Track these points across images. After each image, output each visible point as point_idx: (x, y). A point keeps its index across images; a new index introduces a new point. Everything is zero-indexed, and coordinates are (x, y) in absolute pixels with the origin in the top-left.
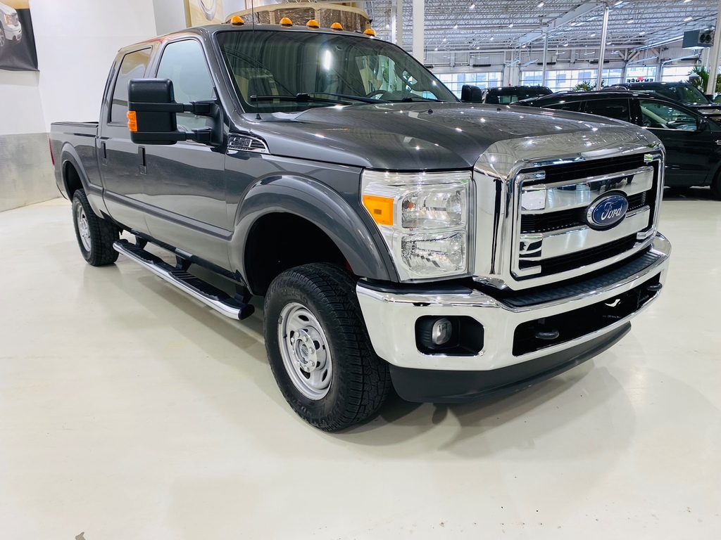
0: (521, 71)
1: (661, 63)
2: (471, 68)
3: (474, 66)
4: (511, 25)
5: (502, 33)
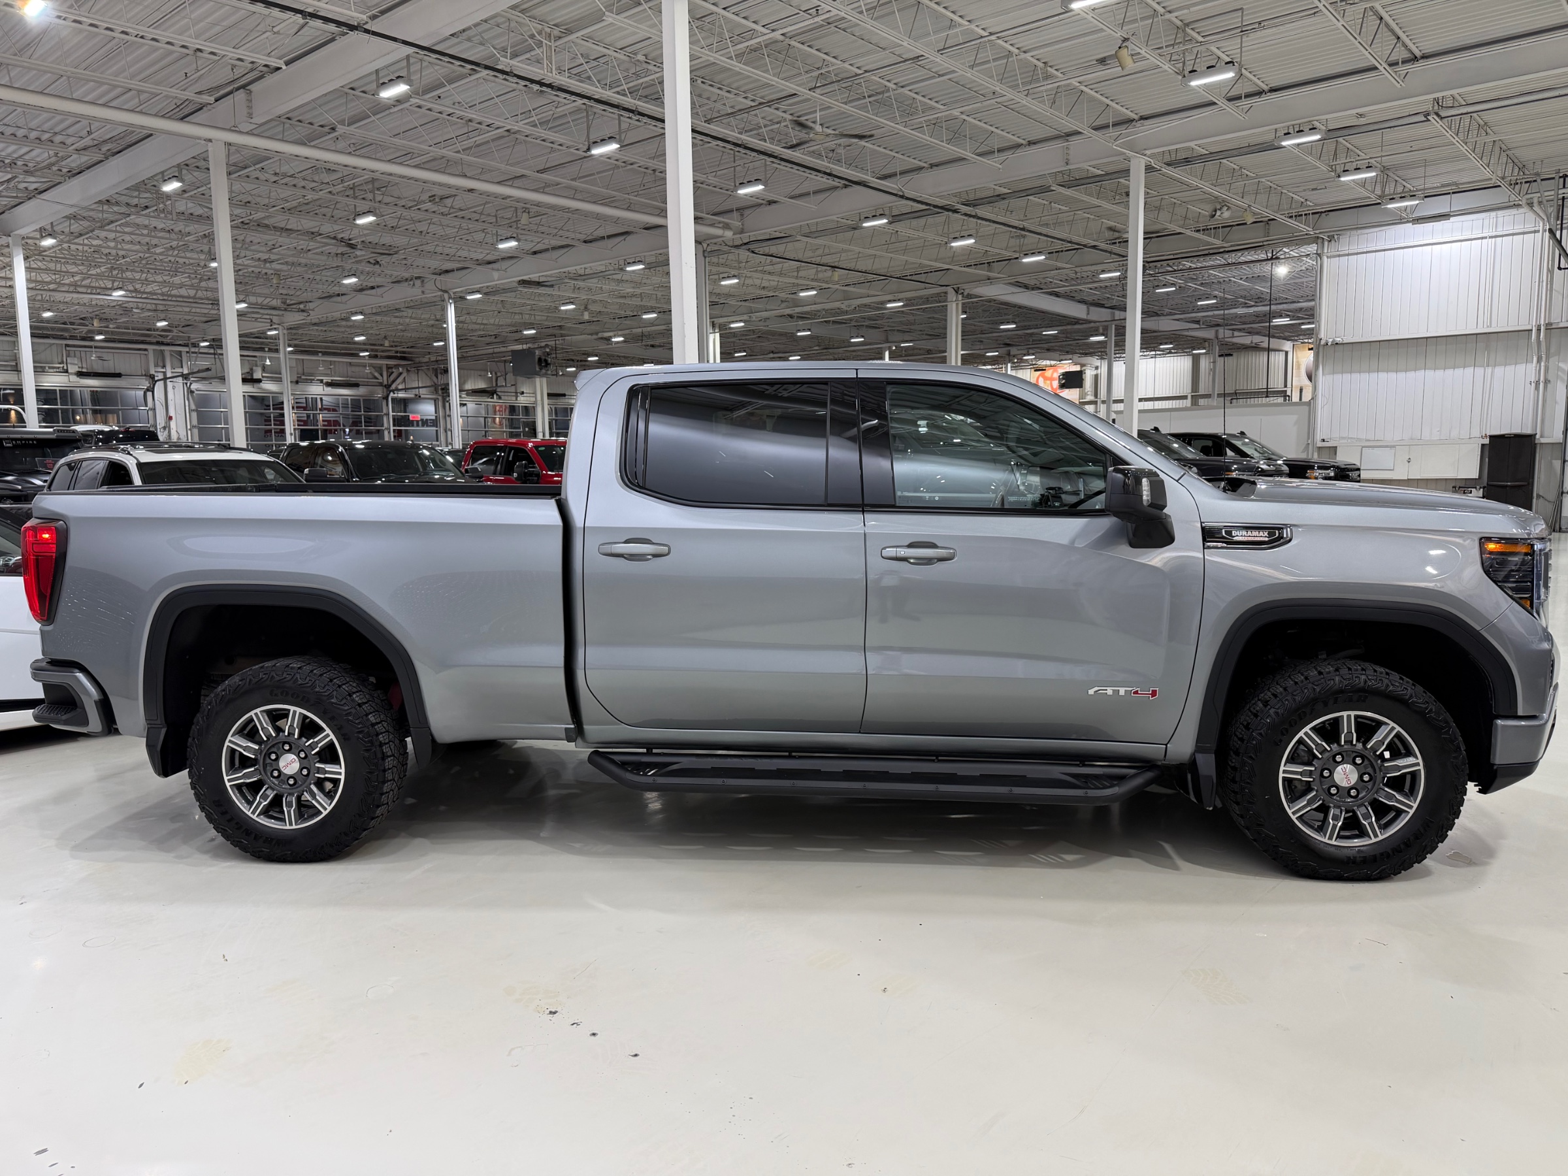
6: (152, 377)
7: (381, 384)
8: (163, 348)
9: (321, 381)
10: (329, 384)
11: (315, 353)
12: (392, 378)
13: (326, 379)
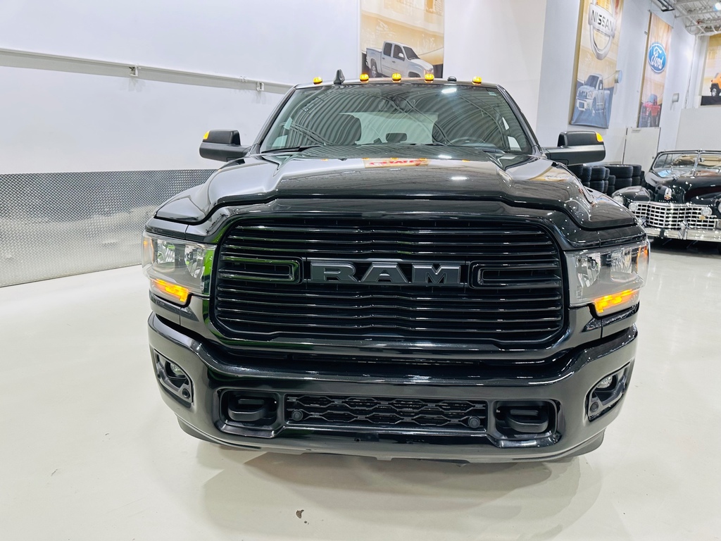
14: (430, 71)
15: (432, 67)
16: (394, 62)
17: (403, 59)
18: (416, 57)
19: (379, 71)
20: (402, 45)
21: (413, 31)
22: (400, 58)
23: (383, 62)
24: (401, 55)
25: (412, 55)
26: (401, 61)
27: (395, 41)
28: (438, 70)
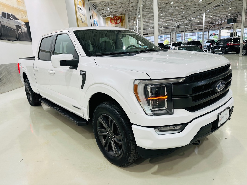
0: (176, 34)
1: (220, 29)
2: (160, 34)
3: (161, 33)
4: (173, 20)
5: (170, 22)
6: (171, 32)
7: (208, 29)
8: (172, 28)
9: (197, 30)
10: (198, 30)
11: (195, 25)
12: (210, 27)
13: (198, 29)
14: (24, 25)
15: (25, 23)
16: (8, 20)
17: (12, 20)
18: (17, 19)
19: (2, 24)
20: (10, 14)
21: (13, 9)
22: (10, 19)
23: (3, 20)
24: (10, 18)
25: (15, 18)
26: (11, 20)
27: (7, 12)
28: (27, 25)
